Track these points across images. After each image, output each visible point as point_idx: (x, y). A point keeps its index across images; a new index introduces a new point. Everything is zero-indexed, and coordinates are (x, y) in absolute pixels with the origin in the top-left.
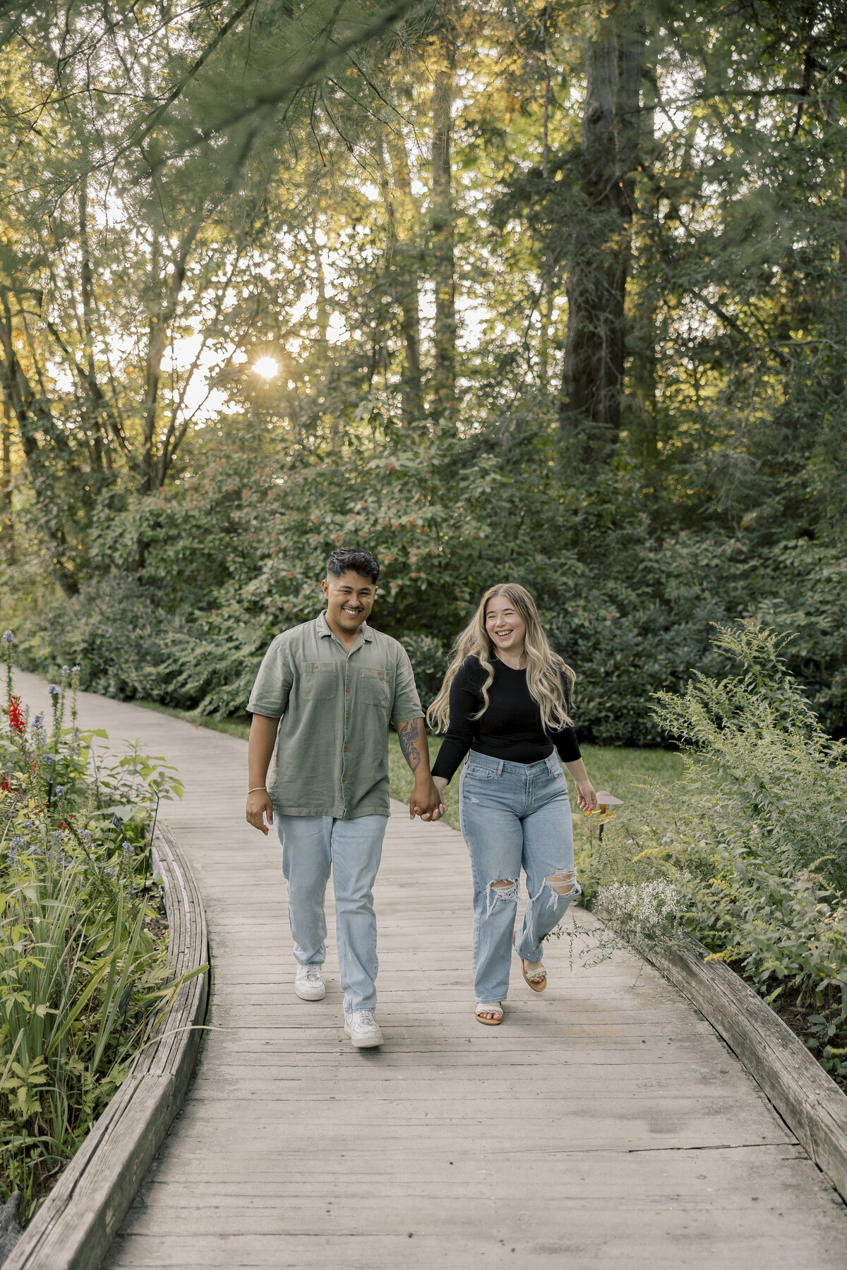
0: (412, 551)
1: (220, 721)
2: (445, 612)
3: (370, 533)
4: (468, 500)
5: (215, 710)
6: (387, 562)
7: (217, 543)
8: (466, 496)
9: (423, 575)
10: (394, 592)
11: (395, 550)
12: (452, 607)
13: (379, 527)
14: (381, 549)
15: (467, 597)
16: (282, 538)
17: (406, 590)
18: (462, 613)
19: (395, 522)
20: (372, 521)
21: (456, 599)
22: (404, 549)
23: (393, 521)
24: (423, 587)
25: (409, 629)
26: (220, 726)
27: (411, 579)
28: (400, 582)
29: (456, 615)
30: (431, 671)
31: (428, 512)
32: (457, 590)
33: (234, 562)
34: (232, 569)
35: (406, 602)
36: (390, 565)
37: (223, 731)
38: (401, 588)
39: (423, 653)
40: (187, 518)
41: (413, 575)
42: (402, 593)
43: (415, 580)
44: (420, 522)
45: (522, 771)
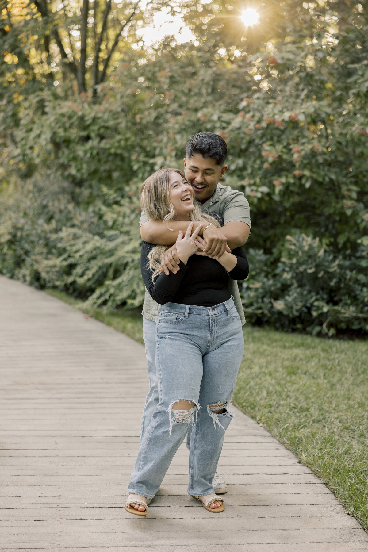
0: (295, 147)
1: (107, 315)
2: (332, 211)
3: (257, 129)
4: (357, 95)
5: (105, 303)
6: (271, 159)
7: (123, 143)
8: (354, 91)
9: (307, 173)
10: (278, 189)
11: (279, 147)
12: (339, 206)
13: (264, 124)
14: (266, 147)
15: (354, 195)
16: (178, 137)
17: (292, 188)
18: (349, 212)
19: (278, 118)
20: (256, 118)
21: (343, 197)
22: (287, 147)
23: (277, 117)
24: (308, 185)
25: (296, 227)
26: (107, 319)
27: (294, 177)
28: (283, 180)
29: (342, 214)
30: (313, 270)
31: (311, 106)
32: (344, 189)
33: (138, 161)
34: (135, 167)
35: (292, 200)
36: (274, 162)
37: (109, 324)
38: (287, 186)
39: (303, 252)
40: (95, 119)
41: (297, 172)
42: (287, 191)
43: (300, 178)
44: (301, 118)
45: (205, 312)
